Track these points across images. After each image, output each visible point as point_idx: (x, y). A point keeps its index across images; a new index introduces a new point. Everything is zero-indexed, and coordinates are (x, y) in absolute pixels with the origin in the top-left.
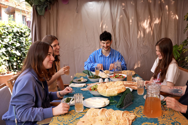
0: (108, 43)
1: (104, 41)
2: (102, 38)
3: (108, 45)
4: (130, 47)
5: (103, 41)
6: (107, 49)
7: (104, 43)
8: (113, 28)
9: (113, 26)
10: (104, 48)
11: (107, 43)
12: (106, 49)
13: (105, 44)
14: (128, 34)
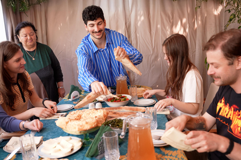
0: (100, 23)
1: (93, 20)
2: (87, 16)
3: (101, 27)
4: (152, 53)
5: (89, 22)
6: (101, 35)
7: (93, 25)
8: (126, 27)
9: (126, 24)
10: (95, 34)
11: (98, 24)
12: (98, 35)
13: (96, 26)
14: (149, 33)
